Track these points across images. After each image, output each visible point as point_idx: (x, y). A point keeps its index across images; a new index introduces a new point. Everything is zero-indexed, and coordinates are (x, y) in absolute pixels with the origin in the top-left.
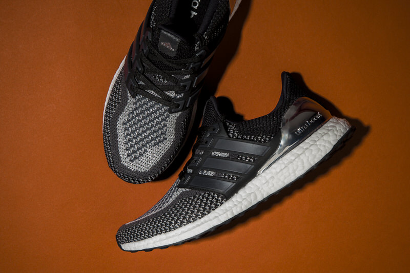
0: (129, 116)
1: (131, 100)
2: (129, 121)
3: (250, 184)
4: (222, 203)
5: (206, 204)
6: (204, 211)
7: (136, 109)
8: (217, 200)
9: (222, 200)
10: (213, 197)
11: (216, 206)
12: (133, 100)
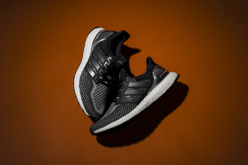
0: (95, 91)
1: (95, 85)
2: (95, 94)
3: (145, 99)
4: (136, 107)
5: (130, 108)
6: (129, 110)
7: (98, 89)
8: (134, 106)
9: (136, 105)
10: (132, 105)
11: (134, 108)
12: (97, 86)
